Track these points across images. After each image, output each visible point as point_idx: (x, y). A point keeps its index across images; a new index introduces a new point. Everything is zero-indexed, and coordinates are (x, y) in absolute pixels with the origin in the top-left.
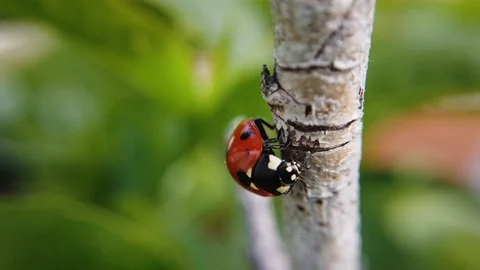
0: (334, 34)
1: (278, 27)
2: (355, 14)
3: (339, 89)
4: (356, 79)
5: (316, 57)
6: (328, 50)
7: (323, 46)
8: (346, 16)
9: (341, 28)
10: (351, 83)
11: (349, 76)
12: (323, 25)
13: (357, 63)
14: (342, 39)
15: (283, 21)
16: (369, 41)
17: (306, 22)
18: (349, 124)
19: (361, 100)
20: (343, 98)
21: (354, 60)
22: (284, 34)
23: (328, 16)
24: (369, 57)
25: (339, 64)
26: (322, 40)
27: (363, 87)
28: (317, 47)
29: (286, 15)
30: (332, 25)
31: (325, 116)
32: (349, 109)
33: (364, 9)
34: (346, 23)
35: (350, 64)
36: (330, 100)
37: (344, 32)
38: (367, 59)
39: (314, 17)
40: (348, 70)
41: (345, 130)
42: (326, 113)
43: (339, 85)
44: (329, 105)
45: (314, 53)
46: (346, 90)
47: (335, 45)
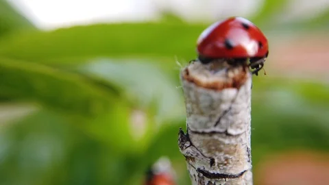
0: (226, 112)
1: (189, 105)
2: (238, 100)
3: (232, 148)
4: (244, 141)
5: (216, 125)
6: (223, 122)
7: (220, 119)
8: (233, 101)
9: (230, 108)
10: (241, 144)
11: (239, 139)
12: (219, 105)
13: (243, 131)
14: (232, 114)
15: (193, 103)
16: (250, 116)
17: (207, 104)
18: (242, 174)
19: (249, 155)
20: (236, 154)
21: (241, 129)
22: (193, 110)
23: (221, 101)
24: (251, 126)
25: (231, 131)
26: (218, 115)
27: (249, 147)
28: (215, 120)
29: (193, 98)
30: (224, 107)
31: (225, 167)
32: (241, 162)
33: (244, 97)
34: (233, 106)
35: (239, 132)
36: (227, 156)
37: (233, 111)
38: (250, 128)
39: (212, 101)
40: (238, 135)
41: (240, 178)
42: (225, 165)
43: (233, 145)
44: (227, 159)
45: (214, 123)
46: (238, 148)
47: (227, 119)
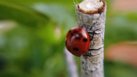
0: (94, 24)
1: (79, 22)
2: (100, 19)
3: (97, 39)
4: (102, 36)
5: (90, 30)
6: (93, 28)
7: (92, 27)
8: (98, 19)
9: (97, 22)
10: (100, 37)
11: (99, 35)
12: (92, 22)
13: (101, 32)
14: (97, 25)
15: (80, 20)
16: (104, 26)
17: (87, 21)
18: (100, 49)
19: (103, 42)
20: (98, 41)
21: (101, 31)
22: (81, 24)
23: (93, 19)
24: (105, 30)
25: (97, 32)
27: (103, 38)
28: (90, 27)
29: (81, 19)
30: (94, 22)
31: (93, 46)
32: (100, 44)
33: (103, 17)
34: (98, 21)
35: (100, 32)
36: (94, 42)
38: (104, 31)
39: (89, 19)
41: (99, 50)
42: (93, 45)
43: (97, 37)
44: (94, 43)
46: (99, 39)
47: (95, 27)
